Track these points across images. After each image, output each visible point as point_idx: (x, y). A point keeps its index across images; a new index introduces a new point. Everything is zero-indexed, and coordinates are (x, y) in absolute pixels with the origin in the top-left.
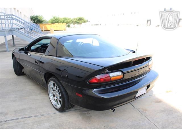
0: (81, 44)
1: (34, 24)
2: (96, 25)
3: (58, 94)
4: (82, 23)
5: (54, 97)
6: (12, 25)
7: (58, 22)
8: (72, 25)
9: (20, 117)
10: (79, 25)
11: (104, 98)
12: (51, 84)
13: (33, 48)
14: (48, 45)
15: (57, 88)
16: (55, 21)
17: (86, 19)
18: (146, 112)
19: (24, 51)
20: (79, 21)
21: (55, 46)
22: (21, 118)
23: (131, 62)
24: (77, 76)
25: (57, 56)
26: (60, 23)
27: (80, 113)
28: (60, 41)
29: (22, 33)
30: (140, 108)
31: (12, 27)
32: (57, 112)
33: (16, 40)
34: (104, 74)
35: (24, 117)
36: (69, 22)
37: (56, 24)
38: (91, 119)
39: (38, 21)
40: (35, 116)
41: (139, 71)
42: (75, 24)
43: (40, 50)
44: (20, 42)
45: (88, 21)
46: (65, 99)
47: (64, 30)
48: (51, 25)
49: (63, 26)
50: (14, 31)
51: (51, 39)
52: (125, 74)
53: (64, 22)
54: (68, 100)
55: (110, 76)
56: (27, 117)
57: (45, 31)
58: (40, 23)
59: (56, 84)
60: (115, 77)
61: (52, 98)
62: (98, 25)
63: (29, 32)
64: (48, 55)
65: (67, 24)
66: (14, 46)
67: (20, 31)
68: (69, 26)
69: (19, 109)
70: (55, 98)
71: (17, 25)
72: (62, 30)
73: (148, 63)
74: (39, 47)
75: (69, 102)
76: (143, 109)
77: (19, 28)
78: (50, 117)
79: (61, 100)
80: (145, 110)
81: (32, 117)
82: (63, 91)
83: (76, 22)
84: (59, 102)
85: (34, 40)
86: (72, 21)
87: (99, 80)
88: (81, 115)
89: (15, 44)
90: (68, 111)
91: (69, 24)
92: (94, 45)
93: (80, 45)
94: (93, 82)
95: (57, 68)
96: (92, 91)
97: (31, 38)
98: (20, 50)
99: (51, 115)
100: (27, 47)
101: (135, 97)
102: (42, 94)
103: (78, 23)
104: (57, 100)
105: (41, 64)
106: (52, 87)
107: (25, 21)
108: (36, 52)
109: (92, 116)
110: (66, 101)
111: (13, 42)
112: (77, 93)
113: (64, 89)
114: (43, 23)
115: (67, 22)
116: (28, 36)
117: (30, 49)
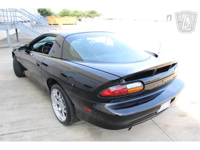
0: (93, 42)
1: (42, 16)
2: (110, 19)
3: (62, 104)
4: (95, 17)
5: (58, 108)
6: (15, 17)
7: (68, 15)
8: (83, 19)
9: (17, 131)
10: (91, 19)
11: (119, 116)
12: (55, 92)
13: (36, 46)
14: (53, 43)
15: (61, 97)
16: (65, 14)
17: (99, 13)
18: (168, 128)
19: (25, 50)
20: (92, 14)
21: (61, 45)
22: (19, 132)
23: (153, 70)
24: (85, 85)
25: (62, 59)
26: (71, 16)
27: (88, 127)
28: (66, 39)
29: (27, 27)
30: (160, 124)
31: (15, 20)
32: (61, 125)
33: (20, 35)
34: (119, 85)
35: (22, 131)
36: (80, 15)
37: (66, 18)
38: (102, 136)
39: (46, 13)
40: (34, 130)
41: (163, 81)
42: (87, 18)
43: (44, 49)
44: (25, 37)
45: (102, 15)
46: (71, 112)
47: (74, 24)
48: (60, 19)
49: (74, 20)
50: (17, 25)
51: (56, 37)
52: (145, 85)
53: (74, 15)
54: (74, 113)
55: (127, 88)
56: (25, 131)
57: (53, 25)
58: (48, 16)
59: (60, 93)
60: (133, 90)
61: (56, 108)
62: (112, 19)
63: (34, 26)
64: (51, 57)
65: (78, 17)
66: (18, 41)
67: (24, 25)
68: (80, 20)
69: (16, 120)
70: (60, 109)
71: (21, 17)
72: (73, 24)
73: (173, 70)
74: (42, 45)
75: (75, 116)
76: (164, 124)
77: (23, 21)
78: (53, 132)
79: (66, 112)
80: (167, 126)
81: (31, 131)
82: (68, 101)
83: (87, 15)
84: (64, 114)
85: (40, 35)
86: (83, 14)
87: (113, 92)
88: (90, 130)
89: (19, 39)
90: (75, 125)
91: (80, 18)
92: (107, 44)
93: (91, 43)
94: (106, 94)
95: (62, 73)
96: (104, 106)
97: (37, 33)
98: (21, 48)
99: (54, 129)
100: (28, 46)
101: (157, 112)
102: (45, 101)
103: (90, 16)
104: (61, 111)
105: (43, 66)
106: (56, 96)
107: (30, 14)
108: (39, 52)
109: (103, 132)
110: (72, 114)
111: (16, 37)
112: (84, 107)
113: (70, 99)
114: (51, 15)
115: (78, 16)
116: (33, 31)
117: (32, 48)
